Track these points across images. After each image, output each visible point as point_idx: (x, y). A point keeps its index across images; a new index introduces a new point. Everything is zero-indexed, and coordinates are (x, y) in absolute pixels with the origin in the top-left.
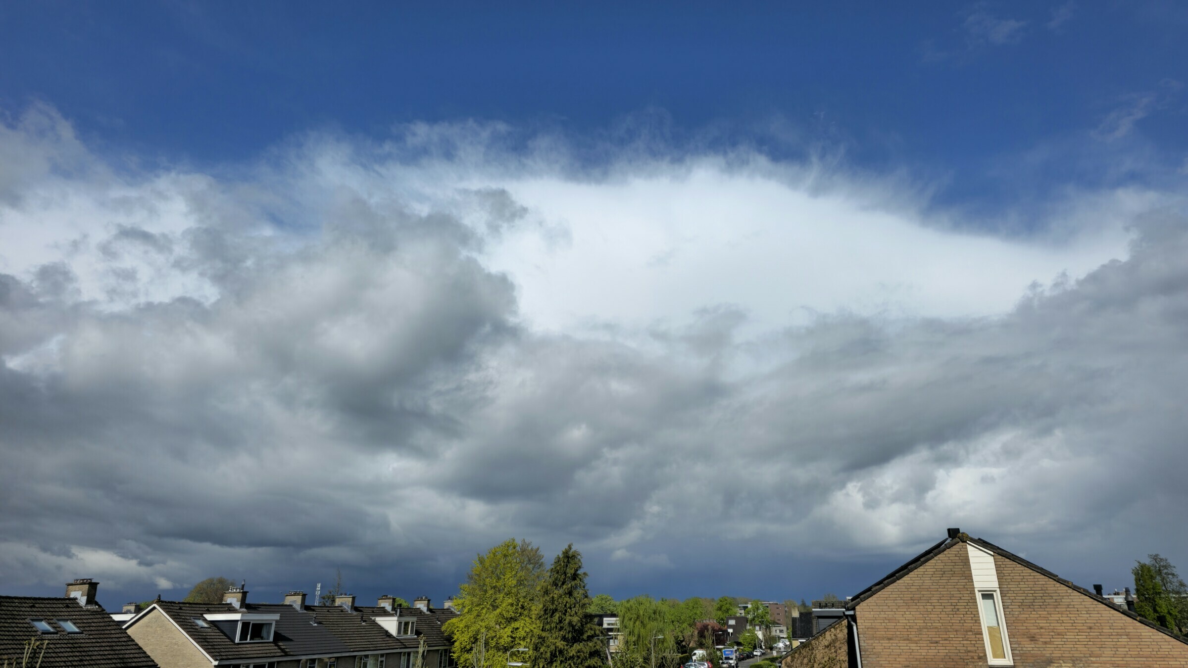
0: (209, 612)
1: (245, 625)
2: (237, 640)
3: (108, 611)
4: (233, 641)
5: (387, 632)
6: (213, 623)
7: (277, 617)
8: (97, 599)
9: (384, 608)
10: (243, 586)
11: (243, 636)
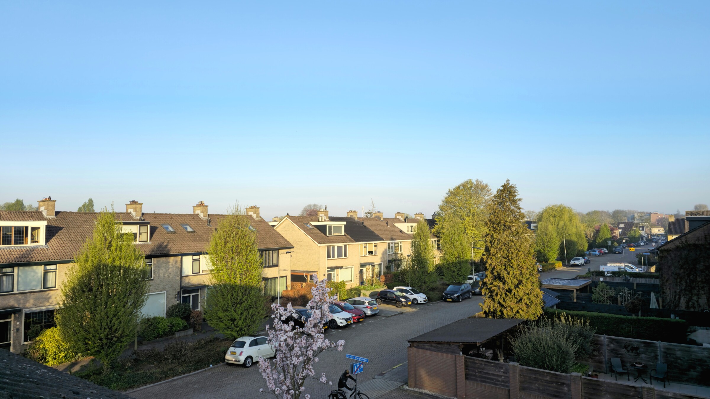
0: (312, 221)
1: (330, 227)
2: (328, 234)
3: (266, 221)
4: (325, 234)
5: (401, 231)
6: (315, 226)
7: (345, 223)
8: (260, 215)
9: (399, 218)
10: (326, 208)
11: (330, 232)
